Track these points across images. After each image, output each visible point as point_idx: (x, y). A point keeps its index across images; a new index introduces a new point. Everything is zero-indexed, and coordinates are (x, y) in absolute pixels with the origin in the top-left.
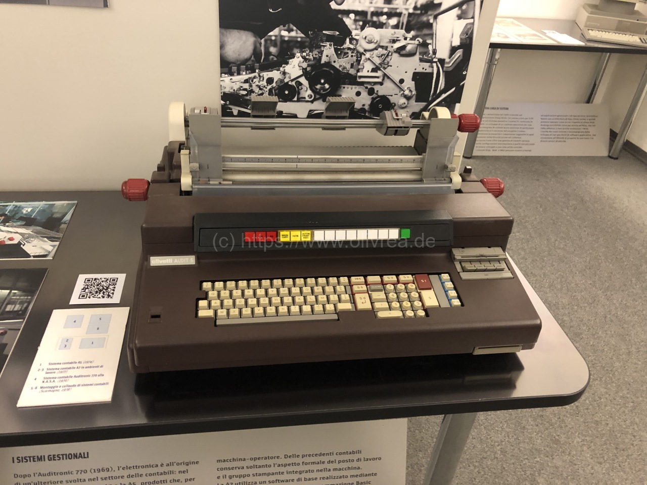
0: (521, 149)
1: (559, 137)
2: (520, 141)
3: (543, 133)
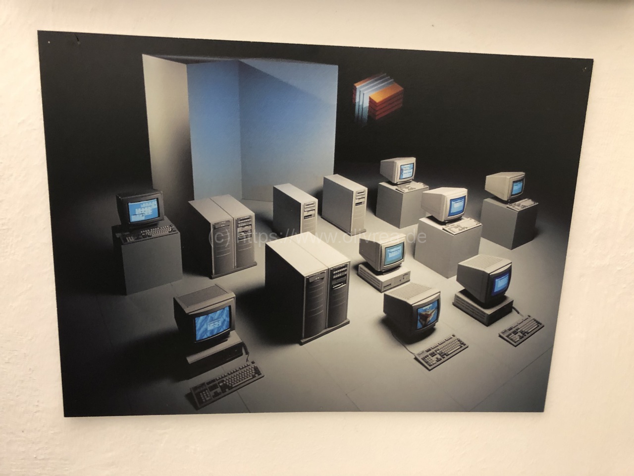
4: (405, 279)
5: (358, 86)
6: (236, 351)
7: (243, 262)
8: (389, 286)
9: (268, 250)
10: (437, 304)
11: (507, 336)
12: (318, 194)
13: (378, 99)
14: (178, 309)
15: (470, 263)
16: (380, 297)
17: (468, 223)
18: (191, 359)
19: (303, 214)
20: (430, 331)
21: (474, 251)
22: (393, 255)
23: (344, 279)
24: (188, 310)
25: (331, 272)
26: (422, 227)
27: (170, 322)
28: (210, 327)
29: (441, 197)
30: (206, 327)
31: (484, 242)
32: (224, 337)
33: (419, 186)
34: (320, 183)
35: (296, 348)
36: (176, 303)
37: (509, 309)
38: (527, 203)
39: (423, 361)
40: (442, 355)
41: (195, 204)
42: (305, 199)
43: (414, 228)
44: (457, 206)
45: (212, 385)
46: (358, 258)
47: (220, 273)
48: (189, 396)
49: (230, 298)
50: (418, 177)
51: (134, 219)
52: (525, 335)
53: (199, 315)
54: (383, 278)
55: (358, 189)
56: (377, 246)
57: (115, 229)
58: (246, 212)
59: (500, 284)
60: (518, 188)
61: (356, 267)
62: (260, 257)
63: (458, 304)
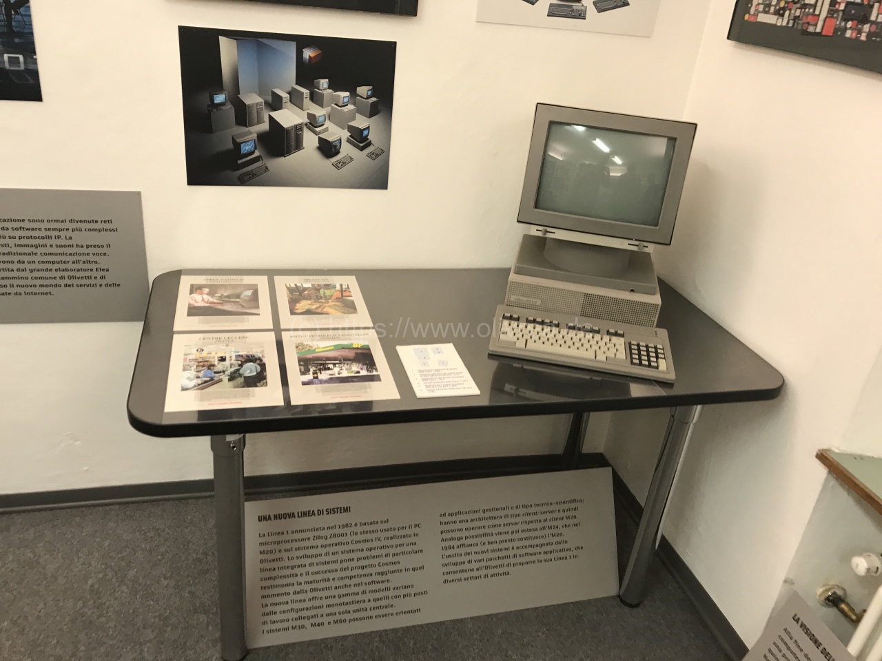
0: (389, 610)
1: (489, 563)
2: (388, 589)
3: (447, 561)
4: (326, 130)
5: (304, 50)
6: (257, 159)
7: (260, 121)
8: (320, 133)
9: (270, 116)
10: (340, 140)
11: (370, 155)
12: (289, 93)
13: (312, 55)
14: (234, 140)
15: (352, 124)
16: (317, 137)
17: (351, 107)
18: (239, 162)
19: (284, 101)
20: (338, 152)
21: (354, 119)
22: (321, 119)
23: (301, 129)
24: (238, 141)
25: (296, 126)
26: (332, 108)
27: (231, 146)
28: (247, 148)
29: (339, 96)
30: (246, 148)
31: (357, 115)
32: (253, 153)
33: (330, 91)
34: (290, 89)
35: (282, 159)
36: (233, 137)
37: (370, 144)
38: (374, 99)
39: (335, 165)
40: (343, 163)
41: (240, 96)
42: (285, 95)
43: (329, 108)
44: (346, 100)
45: (248, 173)
46: (306, 120)
47: (250, 126)
48: (239, 178)
49: (254, 136)
50: (329, 88)
51: (216, 102)
52: (377, 155)
53: (242, 143)
54: (317, 129)
55: (306, 92)
56: (314, 116)
57: (208, 106)
58: (260, 100)
59: (365, 133)
60: (370, 93)
61: (306, 124)
62: (266, 119)
63: (348, 141)
